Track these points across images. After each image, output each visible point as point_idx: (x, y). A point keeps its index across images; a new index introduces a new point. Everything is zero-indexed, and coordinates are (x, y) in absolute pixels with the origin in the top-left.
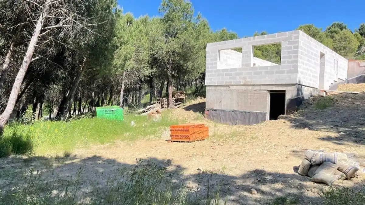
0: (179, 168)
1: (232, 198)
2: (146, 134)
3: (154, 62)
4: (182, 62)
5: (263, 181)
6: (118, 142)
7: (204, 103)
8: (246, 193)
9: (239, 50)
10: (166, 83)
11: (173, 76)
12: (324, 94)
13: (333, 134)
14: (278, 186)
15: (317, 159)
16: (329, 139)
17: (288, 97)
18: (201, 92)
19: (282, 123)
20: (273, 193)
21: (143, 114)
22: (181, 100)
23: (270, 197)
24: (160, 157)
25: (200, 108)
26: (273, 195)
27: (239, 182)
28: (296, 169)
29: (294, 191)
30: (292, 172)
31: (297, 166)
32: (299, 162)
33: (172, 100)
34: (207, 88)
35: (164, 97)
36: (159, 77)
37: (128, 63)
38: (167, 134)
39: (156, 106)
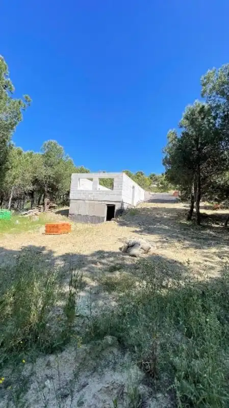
0: (51, 252)
1: (86, 268)
2: (26, 230)
3: (35, 181)
4: (55, 183)
5: (104, 257)
6: (6, 235)
7: (68, 210)
8: (93, 265)
9: (91, 180)
10: (43, 195)
11: (48, 192)
12: (134, 208)
13: (138, 229)
14: (112, 259)
15: (131, 243)
16: (136, 232)
17: (117, 208)
18: (66, 203)
19: (113, 223)
20: (109, 264)
21: (26, 216)
22: (54, 207)
23: (106, 266)
24: (37, 245)
25: (66, 213)
26: (108, 265)
27: (90, 259)
28: (120, 249)
29: (120, 262)
30: (118, 251)
31: (121, 247)
32: (122, 245)
33: (47, 207)
34: (71, 201)
35: (41, 205)
36: (39, 191)
37: (16, 180)
38: (43, 229)
39: (36, 211)
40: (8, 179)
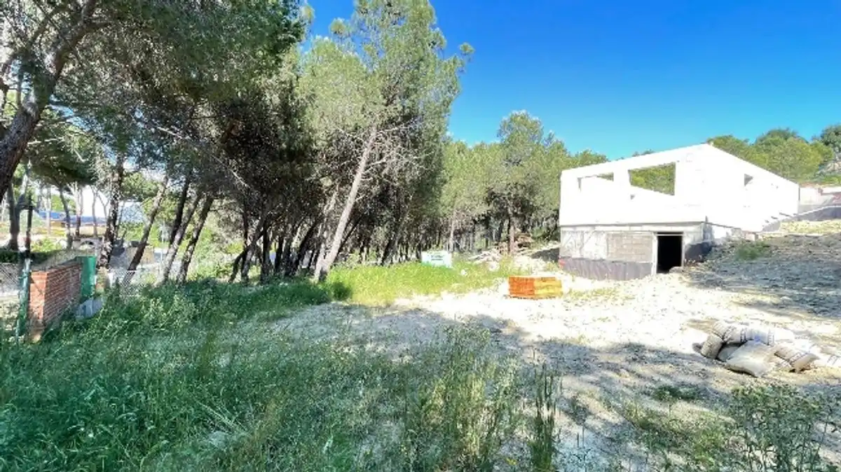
0: (519, 331)
1: (591, 378)
2: (478, 285)
3: (491, 197)
4: (527, 196)
5: (642, 360)
6: (444, 293)
7: (557, 250)
8: (611, 374)
9: (610, 177)
10: (506, 223)
11: (515, 215)
12: (752, 238)
13: (767, 299)
14: (666, 368)
15: (736, 335)
16: (760, 305)
17: (687, 242)
18: (553, 234)
19: (674, 278)
20: (656, 378)
21: (478, 262)
22: (527, 245)
23: (649, 384)
24: (495, 315)
25: (554, 256)
26: (655, 382)
27: (603, 358)
28: (698, 347)
29: (693, 380)
30: (689, 350)
31: (700, 342)
32: (702, 337)
33: (514, 244)
34: (562, 229)
35: (505, 241)
36: (498, 216)
37: (458, 200)
38: (505, 287)
39: (494, 252)
40: (445, 199)
